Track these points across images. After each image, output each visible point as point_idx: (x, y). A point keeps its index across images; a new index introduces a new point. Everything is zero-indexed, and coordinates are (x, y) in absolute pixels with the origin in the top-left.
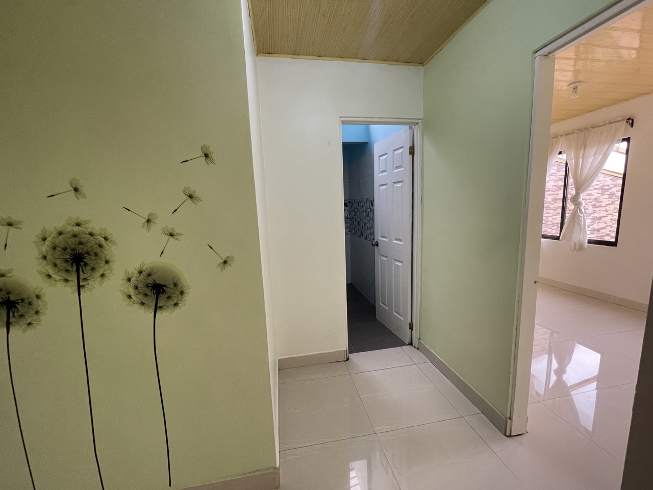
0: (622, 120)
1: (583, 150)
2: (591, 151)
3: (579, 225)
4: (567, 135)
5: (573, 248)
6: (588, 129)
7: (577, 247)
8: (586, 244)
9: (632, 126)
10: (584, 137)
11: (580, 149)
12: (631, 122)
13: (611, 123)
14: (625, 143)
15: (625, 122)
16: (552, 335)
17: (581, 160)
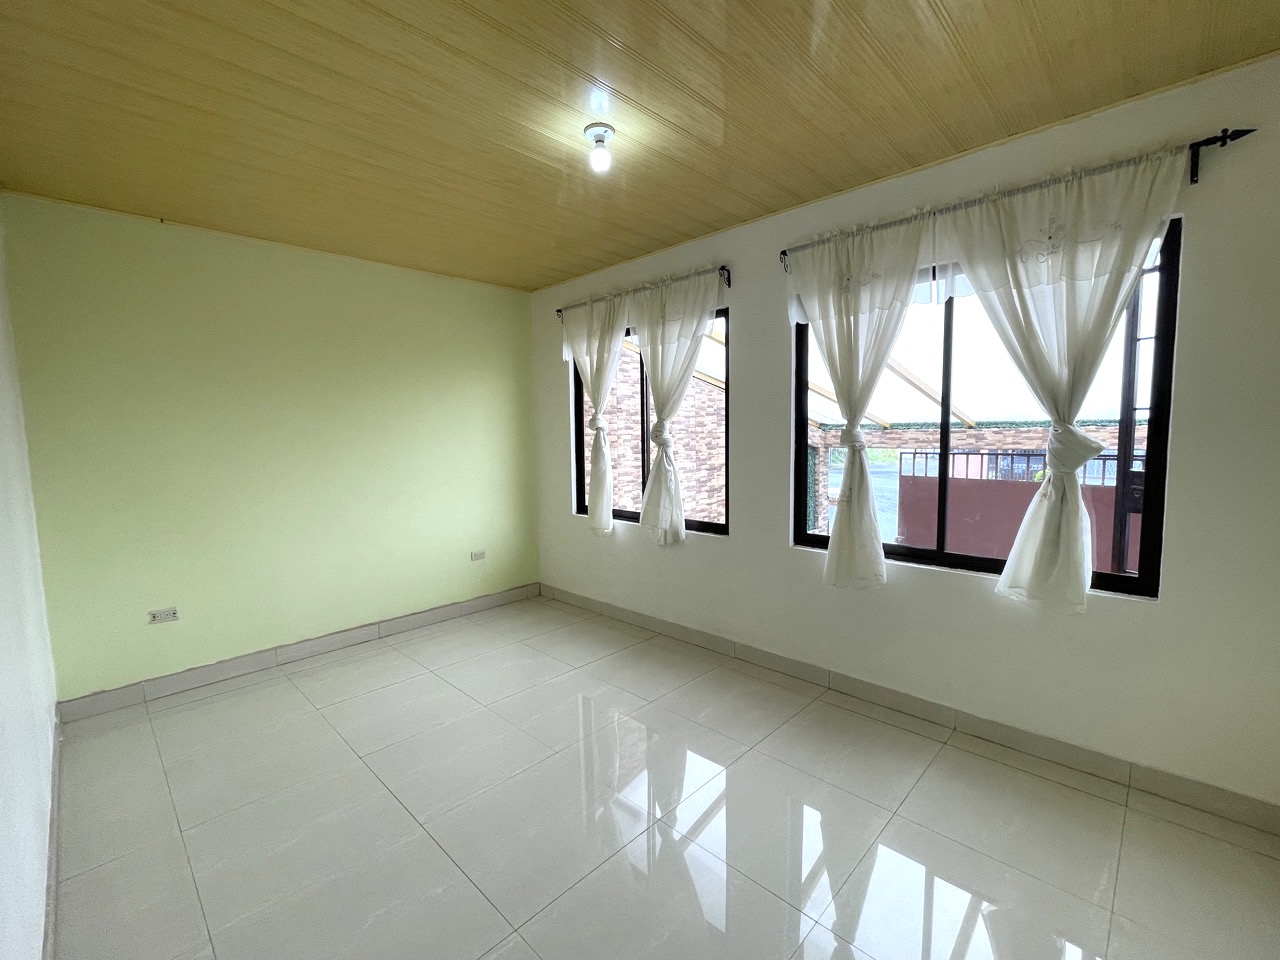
0: (713, 270)
1: (661, 326)
2: (674, 330)
3: (668, 490)
4: (636, 291)
5: (662, 543)
6: (667, 283)
7: (670, 539)
8: (683, 532)
9: (729, 285)
10: (662, 299)
11: (657, 323)
12: (725, 272)
13: (698, 273)
14: (722, 320)
15: (717, 273)
16: (649, 738)
17: (660, 348)
